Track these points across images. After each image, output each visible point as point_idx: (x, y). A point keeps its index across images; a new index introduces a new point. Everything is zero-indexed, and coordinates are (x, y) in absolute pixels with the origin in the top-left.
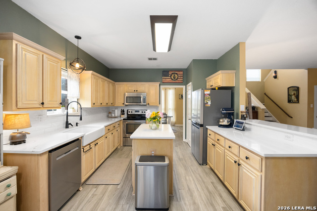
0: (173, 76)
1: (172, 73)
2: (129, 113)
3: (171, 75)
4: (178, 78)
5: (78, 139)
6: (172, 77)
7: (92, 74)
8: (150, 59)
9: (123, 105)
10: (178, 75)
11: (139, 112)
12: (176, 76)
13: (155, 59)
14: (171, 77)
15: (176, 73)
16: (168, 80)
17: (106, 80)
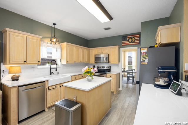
0: (130, 39)
1: (130, 38)
2: (99, 68)
3: (129, 39)
4: (135, 41)
5: (44, 82)
6: (130, 41)
7: (67, 44)
8: (106, 29)
9: (94, 63)
10: (135, 38)
11: (105, 67)
12: (133, 39)
13: (109, 29)
14: (128, 40)
15: (133, 37)
16: (127, 43)
17: (80, 47)
